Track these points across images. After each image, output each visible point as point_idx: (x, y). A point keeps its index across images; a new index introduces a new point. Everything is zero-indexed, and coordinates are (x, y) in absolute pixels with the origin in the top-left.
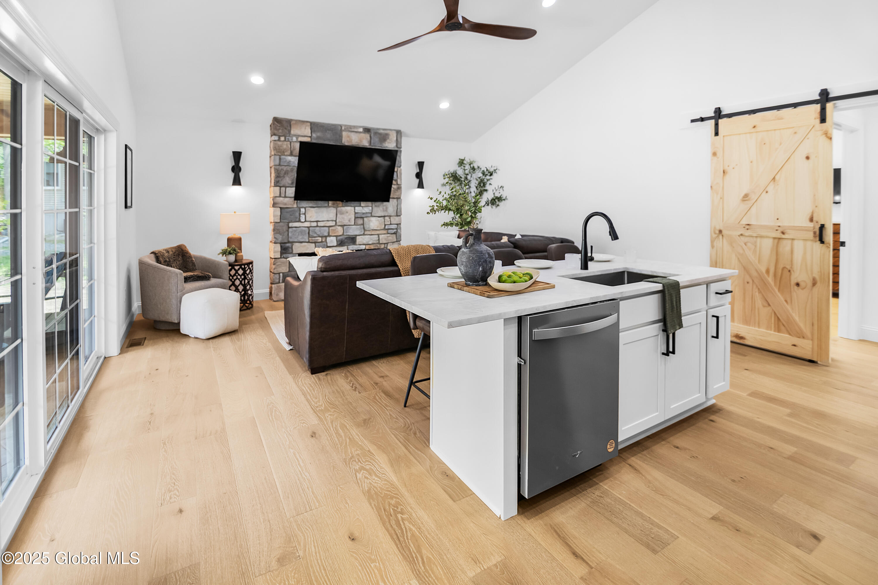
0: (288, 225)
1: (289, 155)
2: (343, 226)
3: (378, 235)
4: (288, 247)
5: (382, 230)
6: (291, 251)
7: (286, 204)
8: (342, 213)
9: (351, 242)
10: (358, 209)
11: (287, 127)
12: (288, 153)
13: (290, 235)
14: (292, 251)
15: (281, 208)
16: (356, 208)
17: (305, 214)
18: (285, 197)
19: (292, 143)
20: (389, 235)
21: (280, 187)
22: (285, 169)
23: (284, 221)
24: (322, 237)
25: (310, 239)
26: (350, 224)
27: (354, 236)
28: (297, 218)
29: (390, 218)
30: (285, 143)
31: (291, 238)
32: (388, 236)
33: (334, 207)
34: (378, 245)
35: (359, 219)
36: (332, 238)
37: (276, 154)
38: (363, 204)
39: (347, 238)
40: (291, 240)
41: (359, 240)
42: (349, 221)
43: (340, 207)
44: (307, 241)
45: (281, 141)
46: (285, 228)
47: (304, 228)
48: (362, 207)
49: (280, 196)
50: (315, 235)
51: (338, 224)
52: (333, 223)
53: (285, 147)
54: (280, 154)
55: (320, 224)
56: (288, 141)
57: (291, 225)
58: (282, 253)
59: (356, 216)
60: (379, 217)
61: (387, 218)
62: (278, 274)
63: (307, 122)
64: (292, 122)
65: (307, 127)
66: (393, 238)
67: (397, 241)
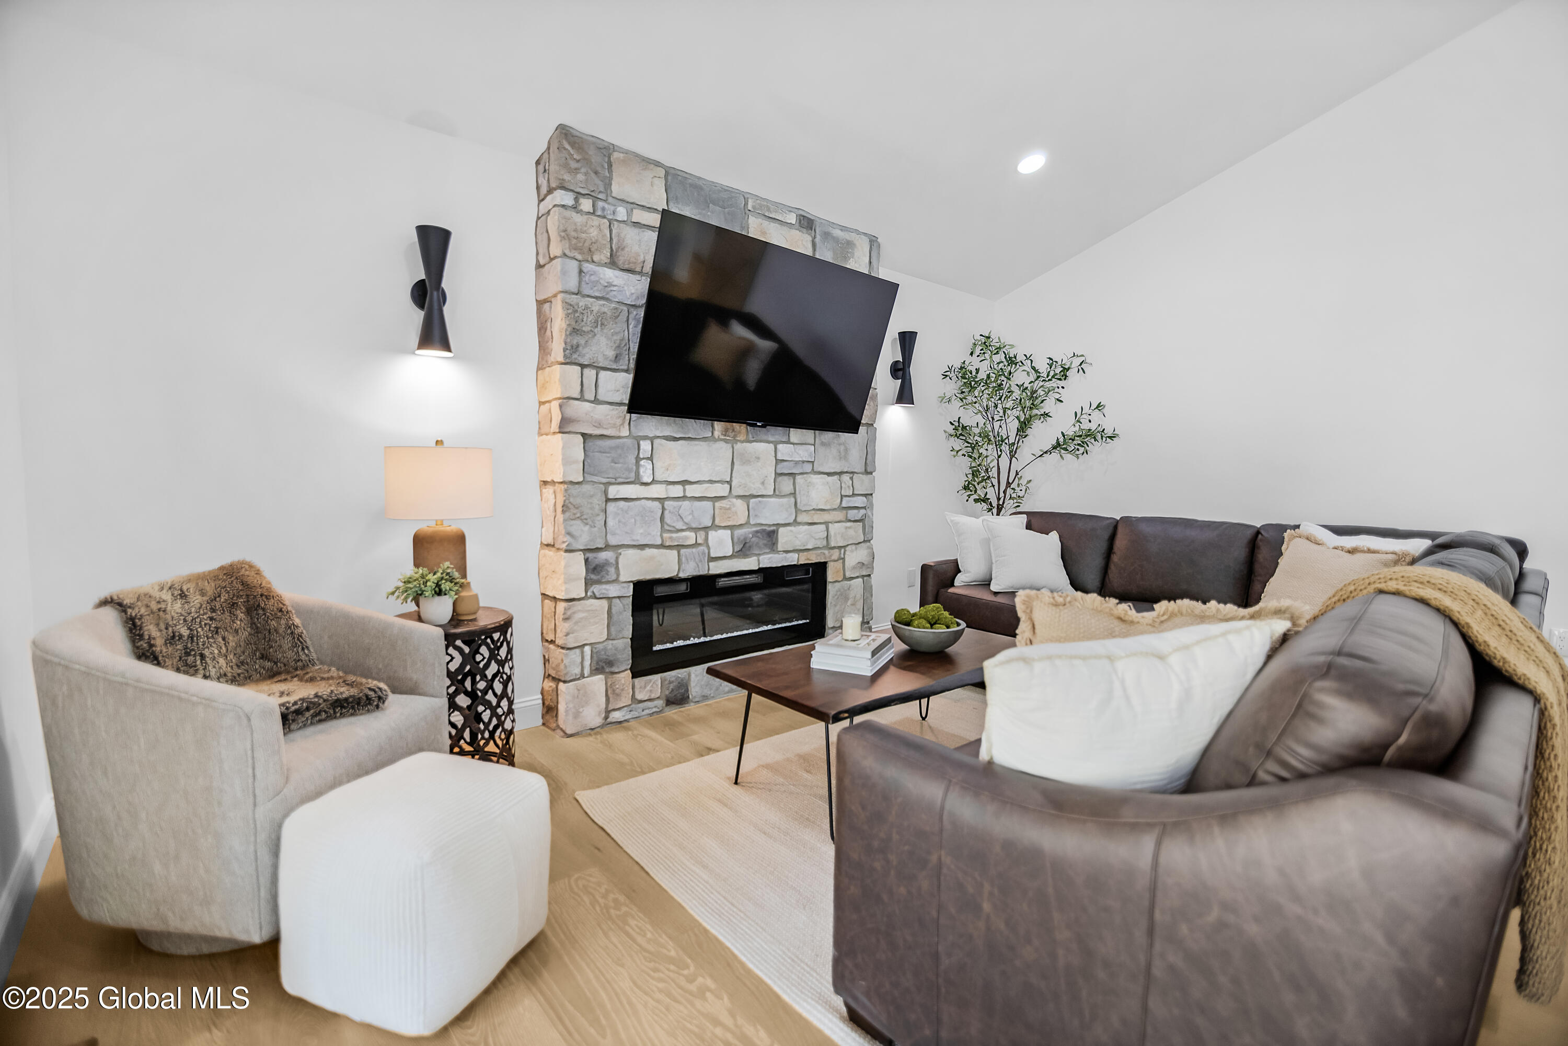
0: (606, 492)
1: (605, 265)
2: (746, 498)
3: (826, 523)
4: (606, 563)
5: (834, 509)
6: (614, 577)
7: (599, 425)
8: (746, 462)
9: (765, 545)
10: (785, 451)
11: (599, 169)
12: (604, 256)
13: (610, 523)
14: (618, 575)
15: (583, 435)
16: (780, 446)
17: (651, 459)
18: (596, 401)
19: (615, 223)
20: (849, 524)
21: (583, 366)
22: (595, 308)
23: (595, 479)
24: (696, 530)
25: (665, 535)
26: (764, 493)
27: (772, 528)
28: (629, 470)
29: (852, 479)
30: (596, 221)
31: (614, 534)
32: (846, 528)
33: (726, 441)
34: (826, 552)
35: (786, 478)
36: (721, 532)
37: (567, 252)
38: (796, 434)
39: (757, 532)
40: (613, 541)
41: (785, 538)
42: (763, 483)
43: (742, 442)
44: (659, 542)
45: (580, 212)
46: (598, 501)
47: (649, 503)
48: (793, 444)
49: (581, 398)
50: (680, 525)
51: (734, 493)
52: (722, 490)
53: (594, 233)
54: (579, 257)
55: (692, 491)
56: (604, 217)
57: (613, 491)
58: (588, 583)
59: (779, 471)
60: (829, 474)
61: (846, 478)
62: (578, 651)
63: (658, 164)
64: (616, 155)
65: (656, 181)
66: (856, 531)
67: (864, 541)
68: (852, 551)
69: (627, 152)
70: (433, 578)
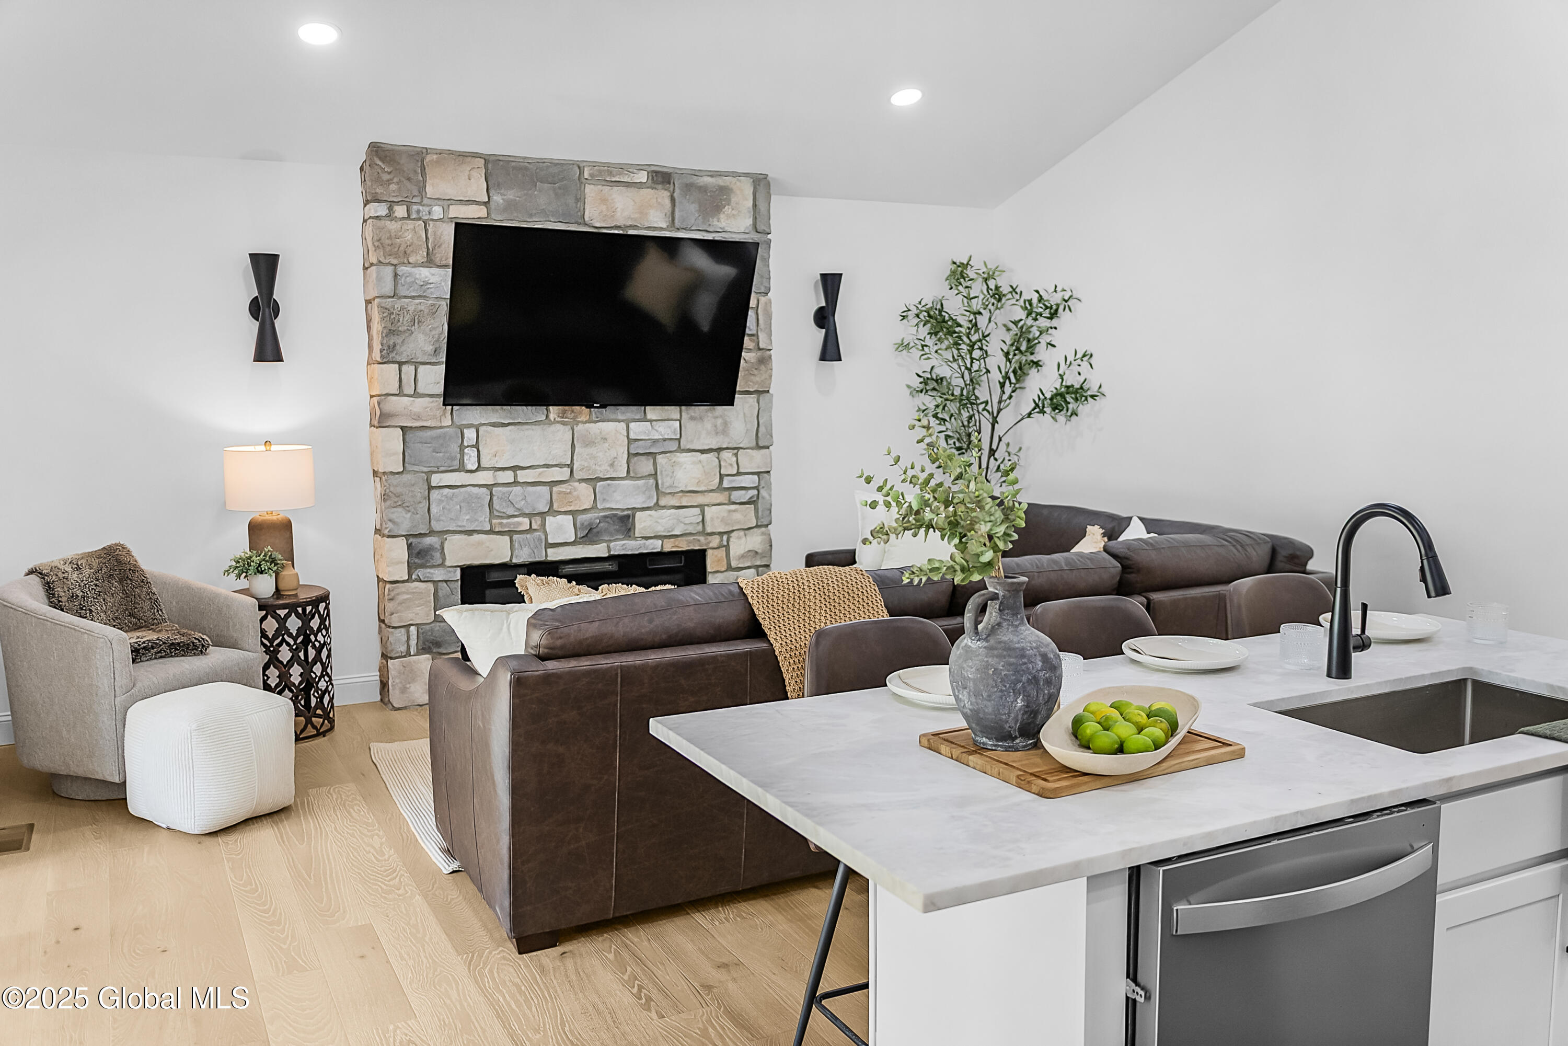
0: (428, 481)
1: (422, 265)
2: (592, 481)
3: (702, 507)
4: (431, 548)
5: (712, 491)
6: (440, 562)
7: (418, 417)
8: (589, 443)
9: (618, 531)
10: (638, 429)
11: (411, 175)
12: (421, 256)
13: (434, 510)
14: (444, 559)
15: (402, 428)
16: (632, 425)
17: (476, 446)
18: (416, 394)
19: (431, 222)
20: (733, 507)
21: (401, 364)
22: (411, 308)
23: (416, 468)
24: (530, 516)
25: (494, 521)
26: (614, 475)
27: (626, 513)
28: (453, 459)
29: (736, 455)
30: (410, 224)
31: (438, 520)
32: (730, 511)
33: (564, 424)
34: (702, 538)
35: (643, 458)
36: (560, 517)
37: (382, 259)
38: (653, 412)
39: (606, 517)
40: (437, 527)
41: (644, 523)
42: (612, 465)
43: (585, 422)
44: (488, 528)
45: (395, 219)
46: (420, 490)
47: (476, 490)
48: (651, 421)
49: (401, 393)
50: (511, 511)
51: (578, 475)
52: (564, 474)
53: (409, 236)
54: (395, 262)
55: (523, 476)
56: (419, 219)
57: (436, 480)
58: (411, 568)
59: (632, 451)
60: (703, 452)
61: (726, 455)
62: (403, 630)
63: (475, 155)
64: (428, 158)
65: (475, 173)
66: (747, 516)
67: (757, 526)
68: (739, 538)
69: (440, 152)
70: (256, 559)
